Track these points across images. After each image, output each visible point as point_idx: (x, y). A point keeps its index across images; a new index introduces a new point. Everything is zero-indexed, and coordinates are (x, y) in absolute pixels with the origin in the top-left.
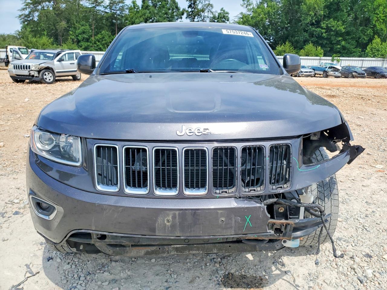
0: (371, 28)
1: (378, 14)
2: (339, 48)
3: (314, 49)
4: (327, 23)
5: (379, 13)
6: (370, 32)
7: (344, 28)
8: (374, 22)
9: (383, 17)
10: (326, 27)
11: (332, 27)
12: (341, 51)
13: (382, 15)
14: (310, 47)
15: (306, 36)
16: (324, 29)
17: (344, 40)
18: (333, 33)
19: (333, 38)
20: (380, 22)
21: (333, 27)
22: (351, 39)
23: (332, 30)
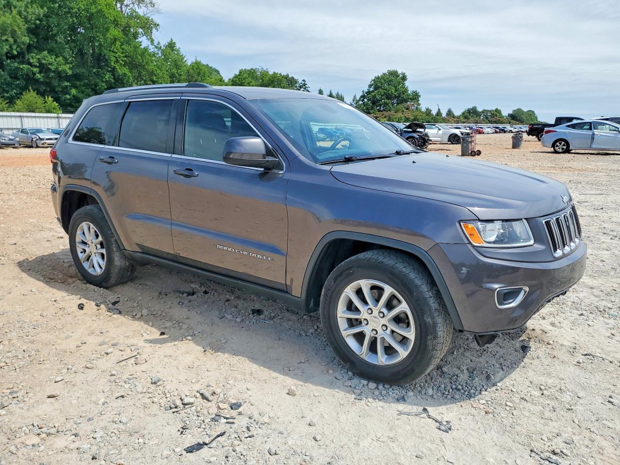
0: (109, 71)
1: (117, 53)
2: (69, 100)
3: (40, 100)
4: (38, 57)
5: (116, 51)
6: (109, 78)
7: (69, 69)
8: (112, 64)
9: (123, 57)
10: (38, 65)
11: (49, 64)
12: (73, 103)
13: (122, 55)
14: (31, 96)
15: (5, 77)
16: (36, 66)
17: (74, 88)
18: (53, 74)
19: (55, 83)
20: (121, 64)
21: (51, 64)
22: (83, 86)
23: (50, 69)
